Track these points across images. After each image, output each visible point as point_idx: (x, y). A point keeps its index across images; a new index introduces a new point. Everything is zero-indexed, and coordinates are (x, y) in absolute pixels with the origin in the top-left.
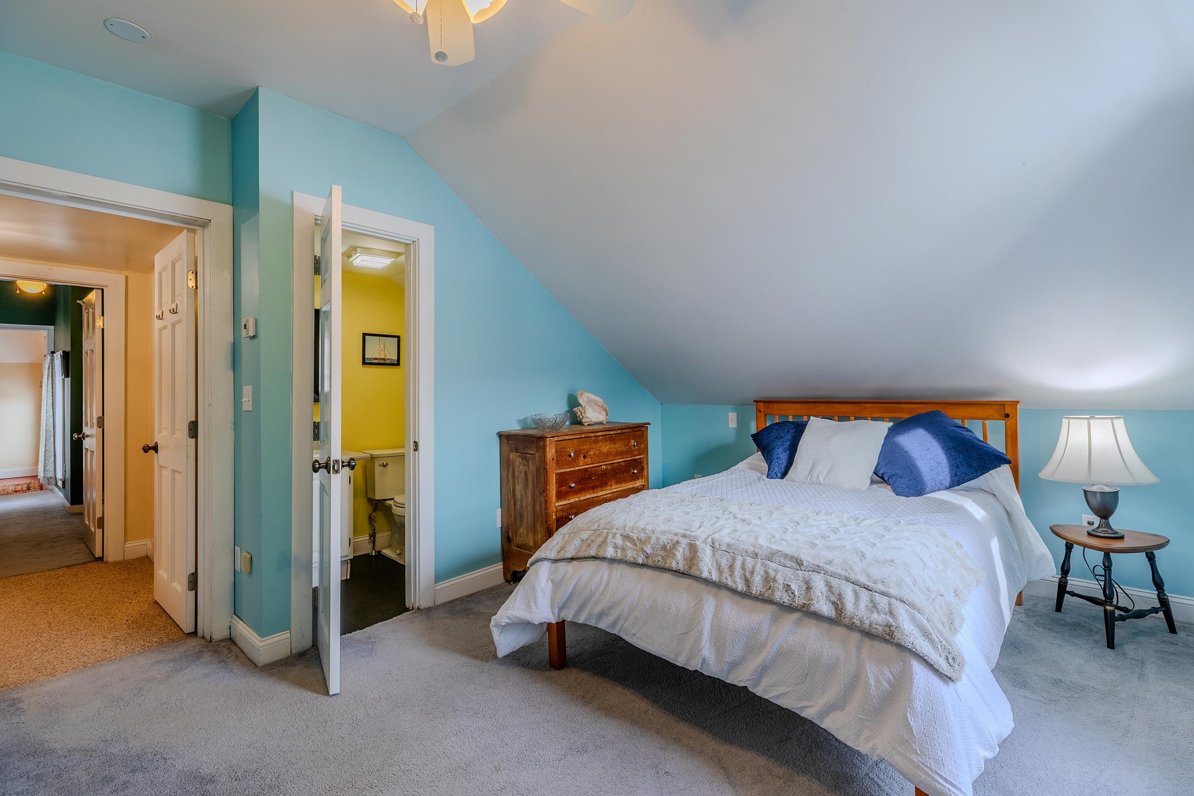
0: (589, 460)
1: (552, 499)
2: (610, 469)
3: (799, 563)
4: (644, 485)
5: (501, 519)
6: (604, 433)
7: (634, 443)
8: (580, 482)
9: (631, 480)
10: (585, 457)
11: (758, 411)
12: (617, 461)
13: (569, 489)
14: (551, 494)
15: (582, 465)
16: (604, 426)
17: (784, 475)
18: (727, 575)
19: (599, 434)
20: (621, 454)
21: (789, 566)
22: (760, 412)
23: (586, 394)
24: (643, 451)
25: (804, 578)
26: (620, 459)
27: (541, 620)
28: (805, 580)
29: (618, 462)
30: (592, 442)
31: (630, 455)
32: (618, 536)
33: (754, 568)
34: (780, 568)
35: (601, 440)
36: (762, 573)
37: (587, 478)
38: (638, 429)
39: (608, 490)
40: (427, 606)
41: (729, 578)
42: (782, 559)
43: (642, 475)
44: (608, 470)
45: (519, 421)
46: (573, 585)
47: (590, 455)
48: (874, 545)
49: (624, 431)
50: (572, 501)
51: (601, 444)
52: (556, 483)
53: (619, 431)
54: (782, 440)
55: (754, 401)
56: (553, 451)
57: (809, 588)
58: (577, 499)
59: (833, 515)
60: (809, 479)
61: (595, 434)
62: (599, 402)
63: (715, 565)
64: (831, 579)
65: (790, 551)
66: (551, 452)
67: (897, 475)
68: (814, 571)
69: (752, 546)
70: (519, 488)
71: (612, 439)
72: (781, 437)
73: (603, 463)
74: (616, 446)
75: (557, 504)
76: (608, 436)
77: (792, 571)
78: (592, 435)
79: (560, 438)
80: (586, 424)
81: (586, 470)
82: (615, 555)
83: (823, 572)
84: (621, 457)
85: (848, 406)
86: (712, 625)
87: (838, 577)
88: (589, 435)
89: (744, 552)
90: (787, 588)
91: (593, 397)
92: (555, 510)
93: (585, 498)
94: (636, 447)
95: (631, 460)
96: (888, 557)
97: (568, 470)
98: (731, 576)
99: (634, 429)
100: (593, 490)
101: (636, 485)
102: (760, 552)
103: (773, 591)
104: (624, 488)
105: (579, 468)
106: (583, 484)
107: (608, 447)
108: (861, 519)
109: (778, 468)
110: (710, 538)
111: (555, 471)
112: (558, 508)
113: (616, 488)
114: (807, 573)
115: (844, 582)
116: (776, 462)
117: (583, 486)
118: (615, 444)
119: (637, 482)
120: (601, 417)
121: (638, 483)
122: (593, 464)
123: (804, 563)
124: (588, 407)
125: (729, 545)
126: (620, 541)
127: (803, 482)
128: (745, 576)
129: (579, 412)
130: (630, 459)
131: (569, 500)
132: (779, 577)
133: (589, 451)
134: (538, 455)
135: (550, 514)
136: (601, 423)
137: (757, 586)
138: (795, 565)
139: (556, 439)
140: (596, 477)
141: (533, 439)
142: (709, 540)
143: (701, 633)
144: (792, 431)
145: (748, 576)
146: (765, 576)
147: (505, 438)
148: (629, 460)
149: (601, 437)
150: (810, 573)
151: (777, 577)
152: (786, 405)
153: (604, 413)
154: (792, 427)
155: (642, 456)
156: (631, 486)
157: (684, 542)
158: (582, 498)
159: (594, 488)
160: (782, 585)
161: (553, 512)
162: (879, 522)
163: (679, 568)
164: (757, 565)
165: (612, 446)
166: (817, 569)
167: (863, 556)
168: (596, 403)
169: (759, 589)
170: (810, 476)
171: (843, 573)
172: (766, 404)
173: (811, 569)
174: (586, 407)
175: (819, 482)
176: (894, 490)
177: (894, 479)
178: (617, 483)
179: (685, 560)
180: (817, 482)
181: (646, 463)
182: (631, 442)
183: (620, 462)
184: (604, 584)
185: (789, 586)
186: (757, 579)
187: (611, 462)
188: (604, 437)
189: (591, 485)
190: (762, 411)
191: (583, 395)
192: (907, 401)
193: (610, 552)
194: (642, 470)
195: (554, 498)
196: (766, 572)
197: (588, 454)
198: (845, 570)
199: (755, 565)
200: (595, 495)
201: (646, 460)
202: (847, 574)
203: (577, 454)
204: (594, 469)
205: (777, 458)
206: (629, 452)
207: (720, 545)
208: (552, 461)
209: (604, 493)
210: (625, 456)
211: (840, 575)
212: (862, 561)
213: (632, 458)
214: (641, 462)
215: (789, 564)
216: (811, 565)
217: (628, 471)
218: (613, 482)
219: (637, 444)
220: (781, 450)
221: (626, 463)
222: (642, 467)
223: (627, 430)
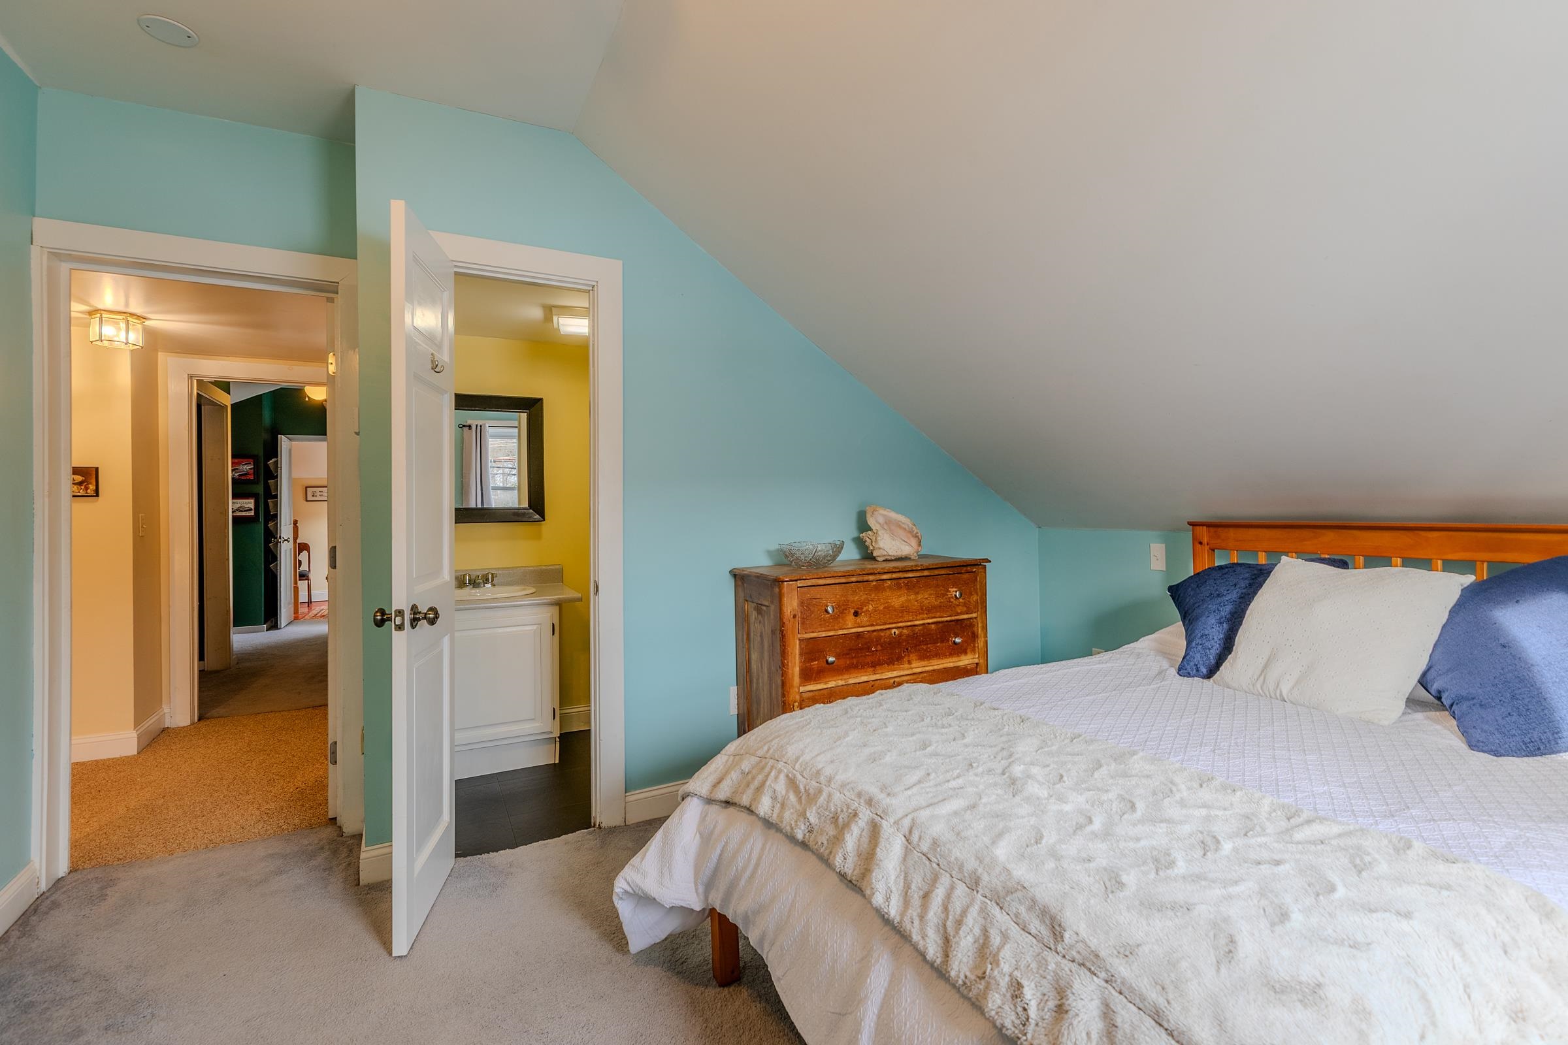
0: (865, 619)
1: (794, 680)
2: (908, 636)
3: (1056, 930)
4: (977, 664)
5: (736, 703)
6: (894, 576)
7: (956, 592)
8: (848, 654)
9: (951, 655)
10: (856, 614)
11: (1198, 542)
12: (921, 622)
13: (824, 664)
14: (790, 671)
15: (851, 626)
16: (912, 563)
17: (1210, 674)
18: (915, 914)
19: (884, 577)
20: (930, 610)
21: (1033, 931)
22: (1201, 543)
23: (882, 512)
24: (976, 606)
25: (1057, 978)
26: (929, 618)
27: (674, 902)
28: (1057, 981)
29: (924, 624)
30: (870, 590)
31: (948, 614)
32: (782, 777)
33: (964, 912)
34: (1015, 930)
35: (889, 587)
36: (977, 931)
37: (861, 649)
38: (965, 568)
39: (903, 669)
40: (612, 824)
41: (917, 922)
42: (1022, 910)
43: (974, 647)
44: (904, 637)
45: (770, 553)
46: (718, 851)
47: (867, 610)
48: (1284, 916)
49: (936, 572)
50: (831, 684)
51: (888, 593)
52: (801, 654)
53: (926, 573)
54: (1219, 600)
55: (1190, 524)
56: (795, 603)
57: (1061, 1010)
58: (841, 683)
59: (1238, 793)
60: (1259, 686)
61: (878, 577)
62: (904, 523)
63: (902, 884)
64: (1118, 1002)
65: (1046, 891)
66: (791, 604)
67: (1473, 699)
68: (1083, 965)
69: (977, 858)
70: (754, 656)
71: (911, 586)
72: (1218, 595)
73: (894, 625)
74: (920, 597)
75: (802, 689)
76: (903, 580)
77: (1037, 948)
78: (871, 578)
79: (809, 583)
80: (879, 559)
81: (858, 635)
82: (770, 812)
83: (1103, 975)
84: (930, 615)
85: (1387, 535)
86: (879, 1017)
87: (1137, 1001)
88: (866, 578)
89: (957, 870)
90: (1016, 989)
91: (893, 515)
92: (798, 697)
93: (857, 681)
94: (961, 600)
95: (951, 621)
96: (1307, 973)
97: (824, 634)
98: (922, 917)
99: (956, 570)
100: (871, 669)
101: (960, 664)
102: (985, 878)
103: (987, 987)
104: (936, 667)
105: (845, 632)
106: (853, 658)
107: (903, 599)
108: (1305, 816)
109: (1201, 660)
110: (910, 817)
111: (799, 636)
112: (805, 695)
113: (919, 666)
114: (1066, 965)
115: (1149, 1022)
116: (1197, 644)
117: (855, 661)
118: (917, 593)
119: (963, 657)
120: (906, 548)
121: (966, 661)
122: (873, 625)
123: (1067, 935)
124: (883, 531)
125: (935, 843)
126: (783, 787)
127: (1247, 689)
128: (945, 926)
129: (868, 539)
130: (948, 619)
131: (826, 683)
132: (1006, 954)
133: (863, 604)
134: (772, 607)
135: (789, 704)
136: (905, 558)
137: (961, 965)
138: (1045, 932)
139: (799, 583)
140: (879, 648)
141: (768, 582)
142: (907, 823)
143: (858, 1031)
144: (1243, 584)
145: (950, 930)
146: (981, 941)
147: (740, 578)
148: (947, 621)
149: (889, 582)
150: (1074, 967)
151: (1001, 954)
152: (1252, 532)
153: (914, 542)
154: (1247, 575)
155: (974, 615)
156: (952, 665)
157: (865, 815)
158: (852, 681)
159: (875, 665)
160: (1007, 979)
161: (795, 702)
162: (1349, 834)
163: (846, 870)
164: (971, 909)
165: (912, 597)
166: (1090, 963)
167: (1229, 951)
168: (899, 525)
169: (965, 970)
170: (1262, 677)
171: (1153, 995)
172: (1212, 529)
173: (1077, 957)
174: (880, 533)
175: (1281, 695)
176: (1465, 732)
177: (1464, 707)
178: (922, 657)
179: (859, 855)
180: (1275, 694)
181: (983, 627)
182: (950, 592)
183: (929, 624)
184: (753, 862)
185: (1020, 986)
186: (963, 943)
187: (909, 624)
188: (895, 582)
189: (869, 659)
190: (1205, 541)
191: (876, 513)
192: (1535, 525)
193: (764, 807)
194: (974, 636)
195: (797, 680)
196: (985, 932)
197: (862, 608)
198: (1159, 987)
199: (968, 907)
200: (877, 677)
201: (982, 622)
202: (1161, 1002)
203: (841, 609)
204: (875, 633)
205: (1202, 636)
206: (948, 607)
207: (920, 838)
208: (792, 620)
209: (895, 674)
210: (938, 614)
211: (1143, 999)
212: (1218, 970)
213: (953, 618)
214: (971, 625)
215: (1035, 925)
216: (1080, 946)
217: (944, 639)
218: (913, 656)
219: (961, 595)
220: (1213, 621)
221: (941, 625)
222: (973, 633)
223: (942, 572)
